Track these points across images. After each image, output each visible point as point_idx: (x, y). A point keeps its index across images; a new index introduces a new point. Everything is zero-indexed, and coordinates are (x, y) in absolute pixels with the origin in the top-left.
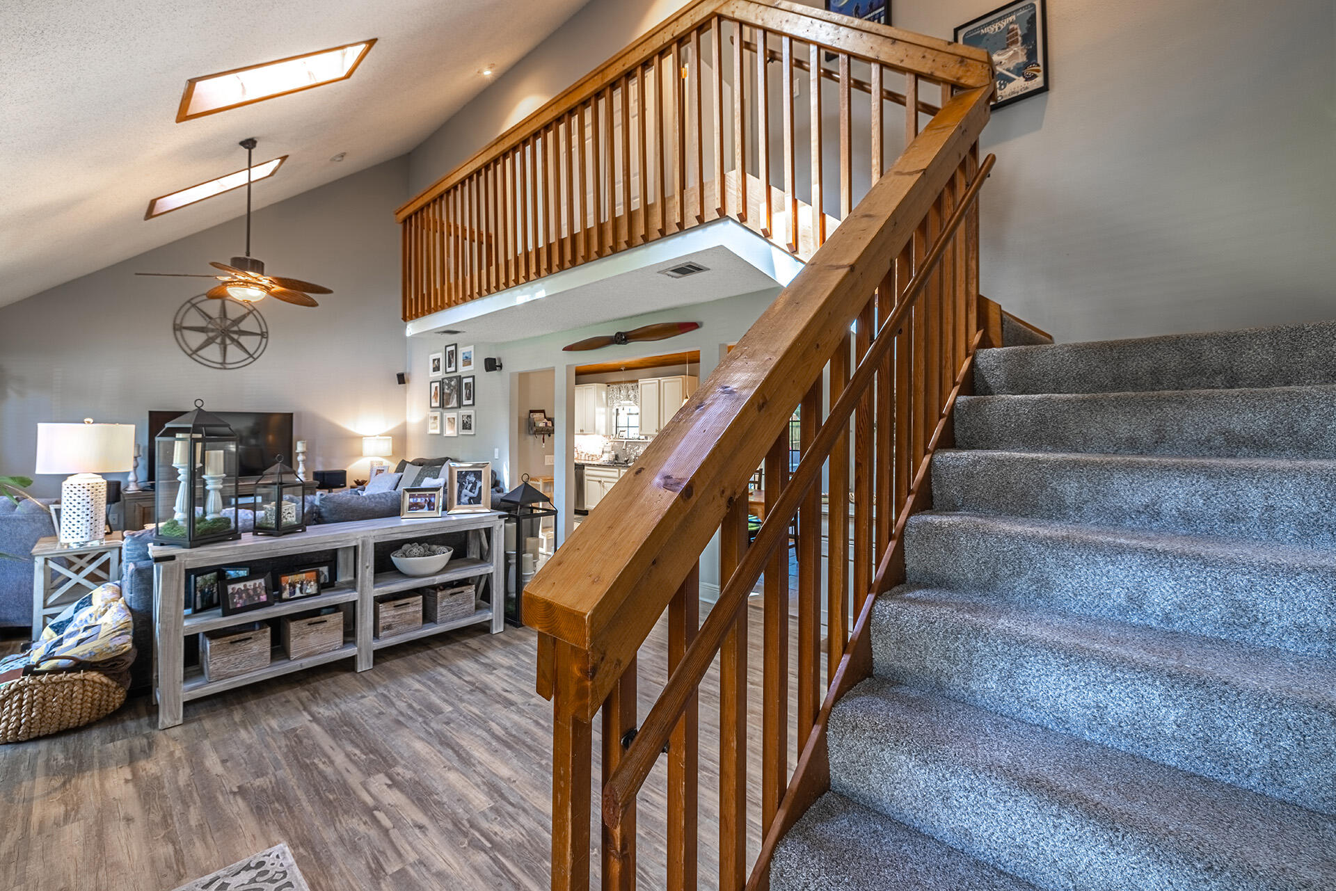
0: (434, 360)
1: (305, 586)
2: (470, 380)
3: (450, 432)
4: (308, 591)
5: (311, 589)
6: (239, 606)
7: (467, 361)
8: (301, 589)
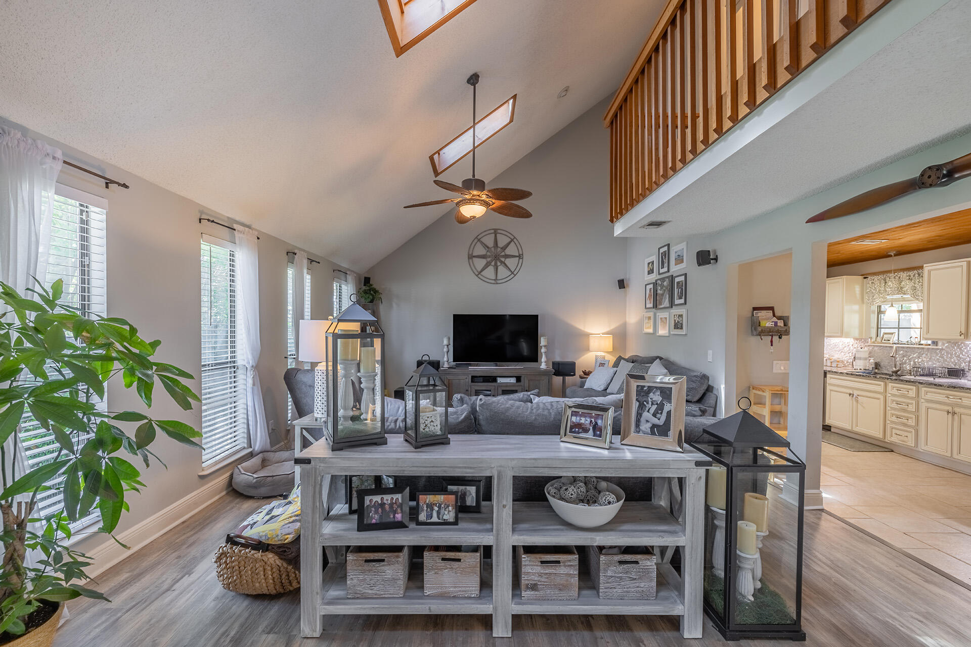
0: (649, 264)
1: (442, 511)
2: (682, 278)
3: (662, 331)
4: (445, 517)
5: (449, 515)
6: (374, 521)
7: (679, 259)
8: (438, 513)
